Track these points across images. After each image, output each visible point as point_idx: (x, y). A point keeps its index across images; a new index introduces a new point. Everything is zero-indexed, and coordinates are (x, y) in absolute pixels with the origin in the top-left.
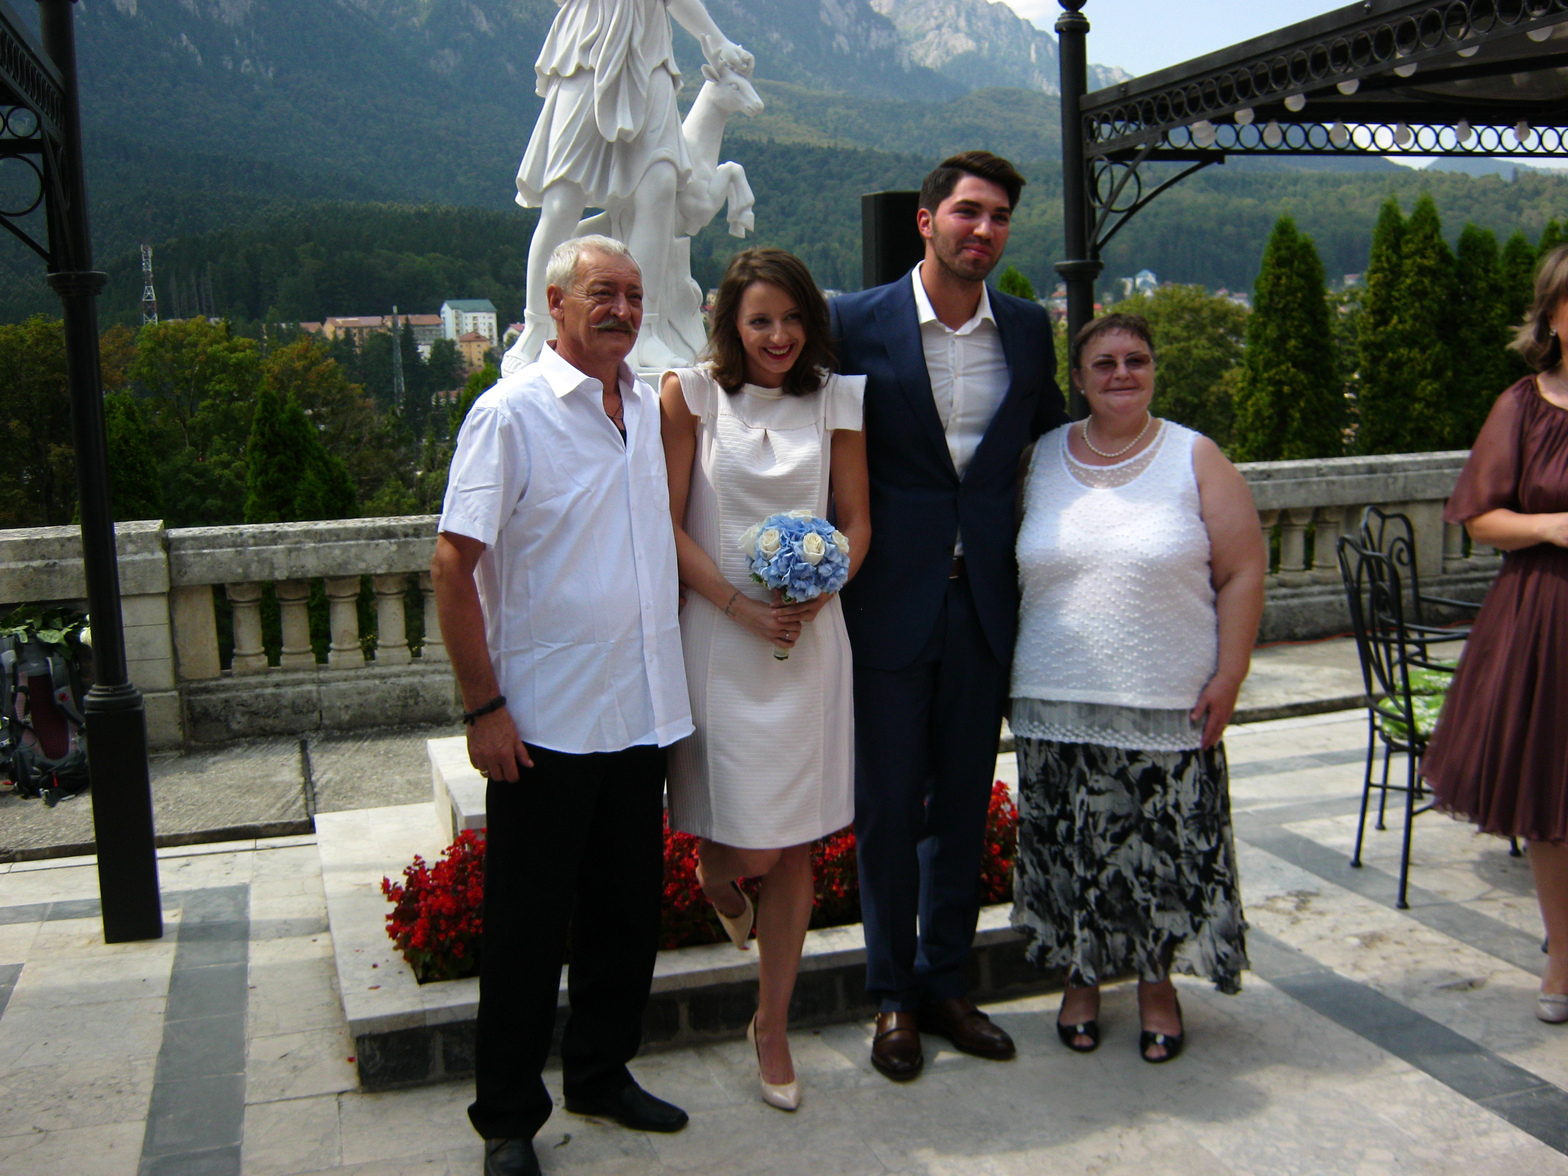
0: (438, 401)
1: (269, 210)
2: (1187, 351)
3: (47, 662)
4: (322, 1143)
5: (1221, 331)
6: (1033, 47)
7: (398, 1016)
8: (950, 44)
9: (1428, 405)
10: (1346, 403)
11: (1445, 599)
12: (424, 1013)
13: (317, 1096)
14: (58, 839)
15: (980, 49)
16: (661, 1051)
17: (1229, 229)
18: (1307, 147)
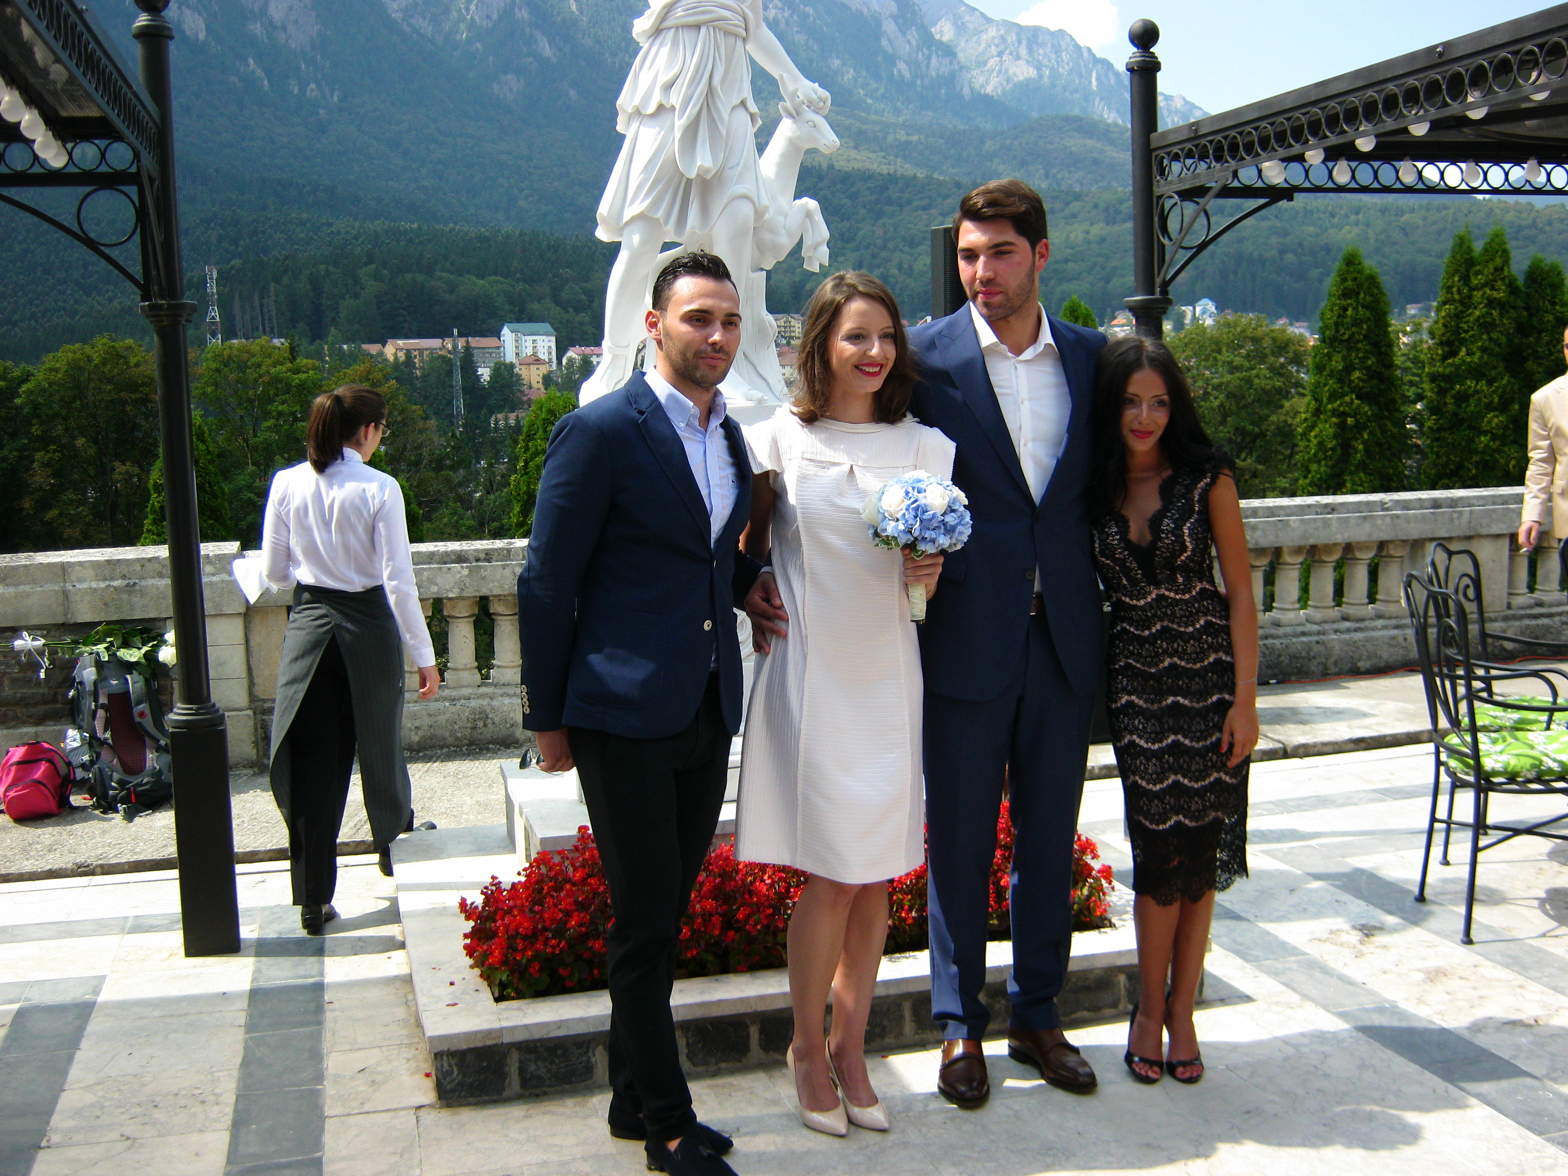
0: (496, 423)
1: (332, 233)
2: (1249, 381)
3: (127, 680)
4: (401, 1156)
5: (1282, 360)
6: (1094, 74)
7: (476, 1033)
8: (1011, 71)
9: (1494, 438)
10: (1408, 434)
11: (1509, 634)
12: (502, 1029)
13: (395, 1110)
14: (136, 854)
15: (1041, 77)
16: (732, 1072)
17: (1290, 257)
18: (1376, 185)
